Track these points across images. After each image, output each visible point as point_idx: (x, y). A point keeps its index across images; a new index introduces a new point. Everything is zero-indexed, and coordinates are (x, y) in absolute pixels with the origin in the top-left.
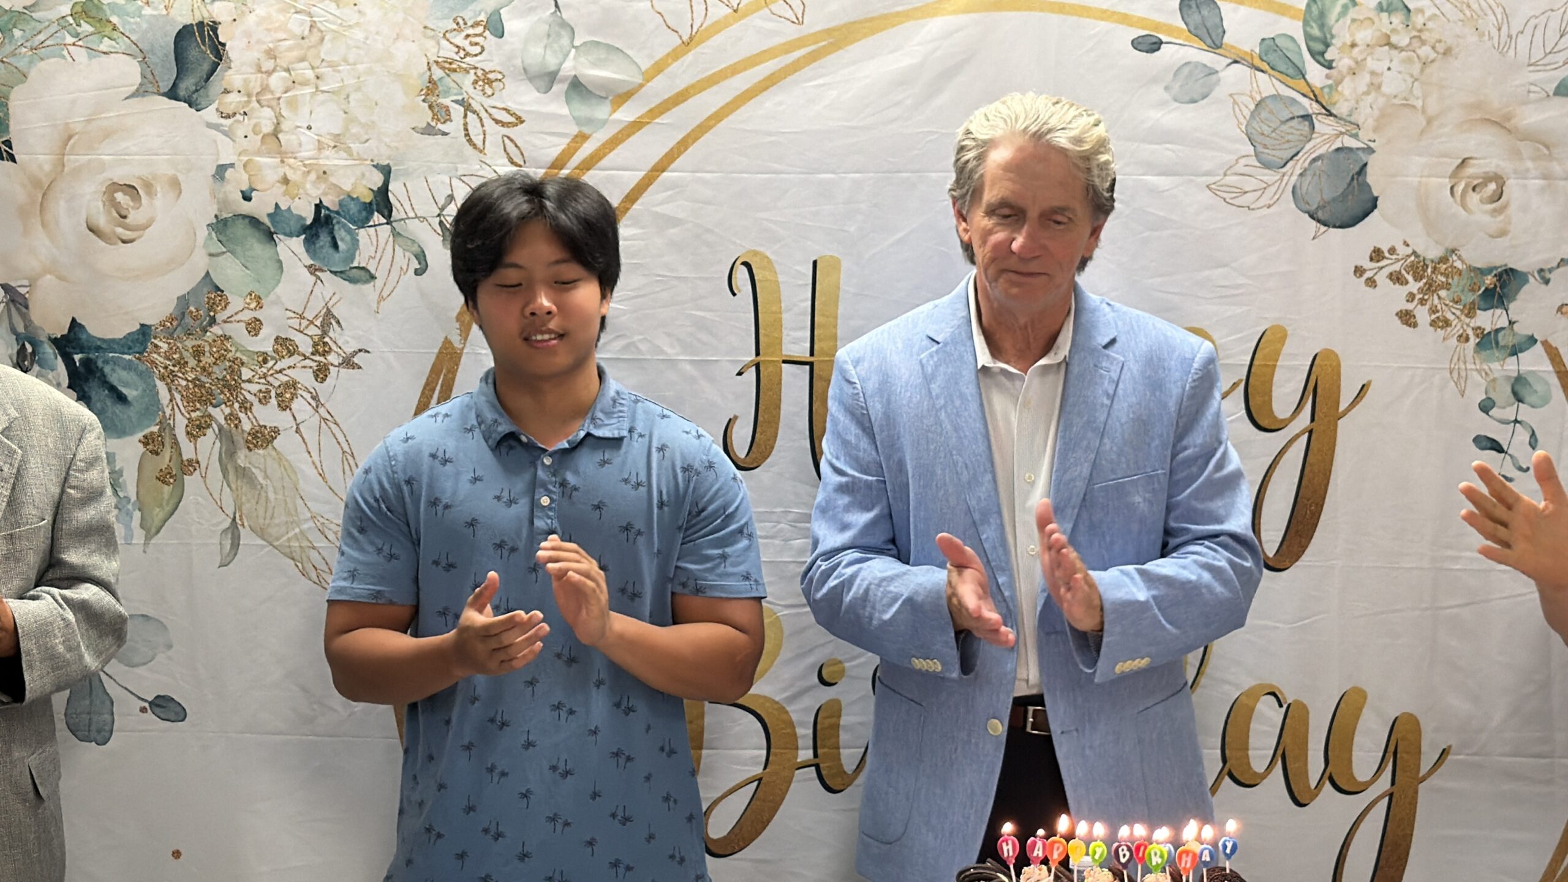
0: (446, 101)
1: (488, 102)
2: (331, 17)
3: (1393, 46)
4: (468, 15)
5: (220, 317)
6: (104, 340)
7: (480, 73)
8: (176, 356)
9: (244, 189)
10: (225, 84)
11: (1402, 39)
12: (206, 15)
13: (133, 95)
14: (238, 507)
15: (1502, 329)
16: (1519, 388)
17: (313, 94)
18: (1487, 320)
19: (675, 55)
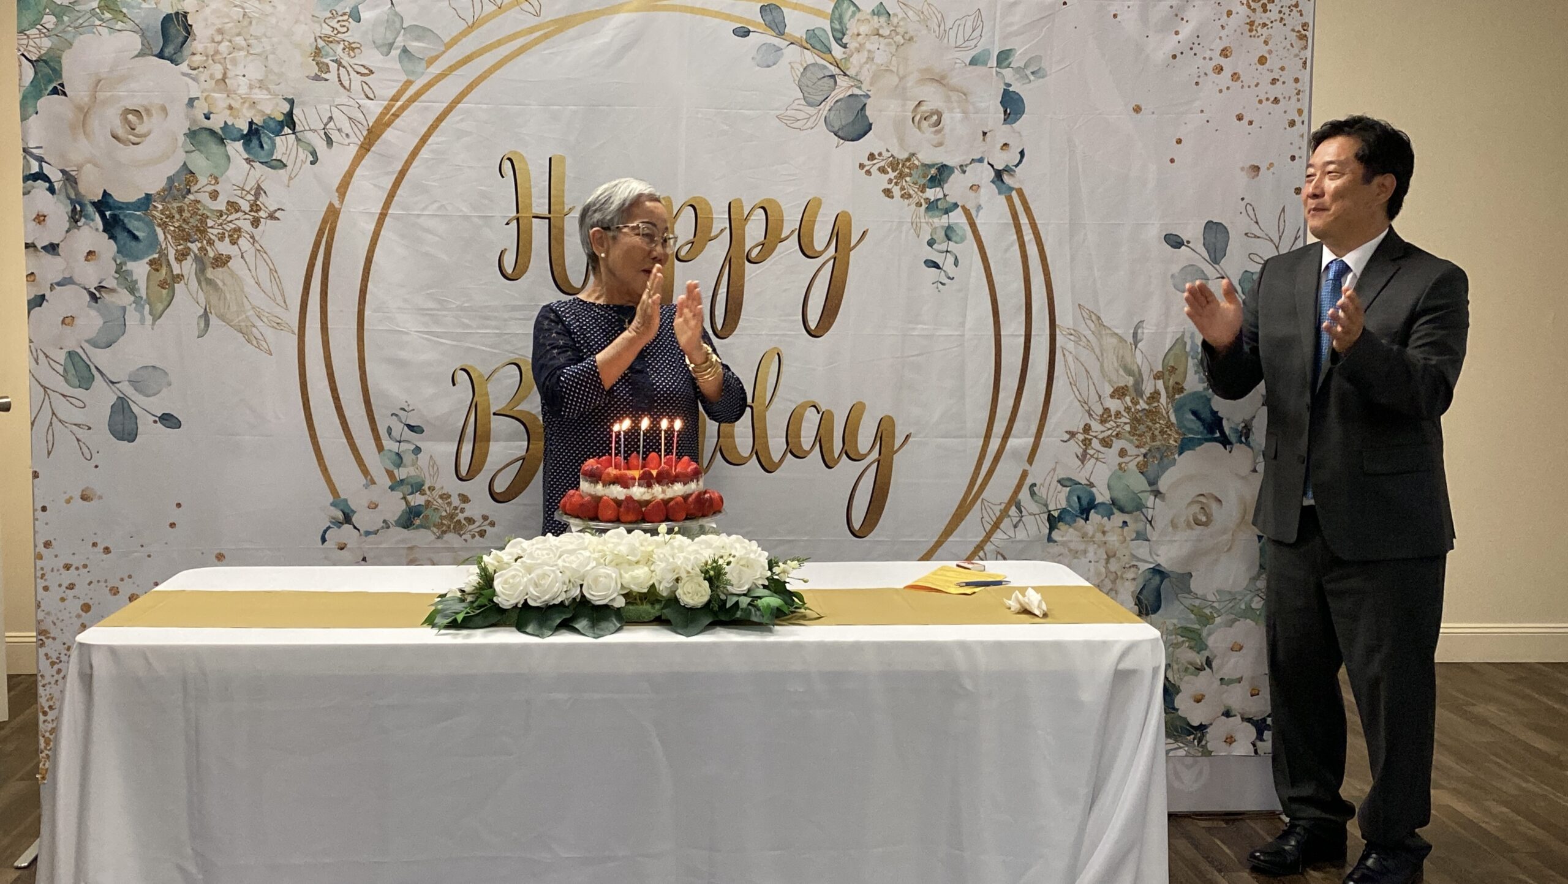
0: (326, 60)
1: (352, 61)
2: (254, 9)
3: (882, 36)
4: (340, 9)
5: (193, 190)
6: (123, 203)
7: (346, 43)
8: (167, 213)
9: (206, 112)
10: (192, 50)
11: (885, 32)
12: (180, 8)
13: (136, 56)
14: (208, 302)
15: (940, 199)
16: (949, 233)
17: (246, 56)
18: (932, 194)
19: (464, 34)
